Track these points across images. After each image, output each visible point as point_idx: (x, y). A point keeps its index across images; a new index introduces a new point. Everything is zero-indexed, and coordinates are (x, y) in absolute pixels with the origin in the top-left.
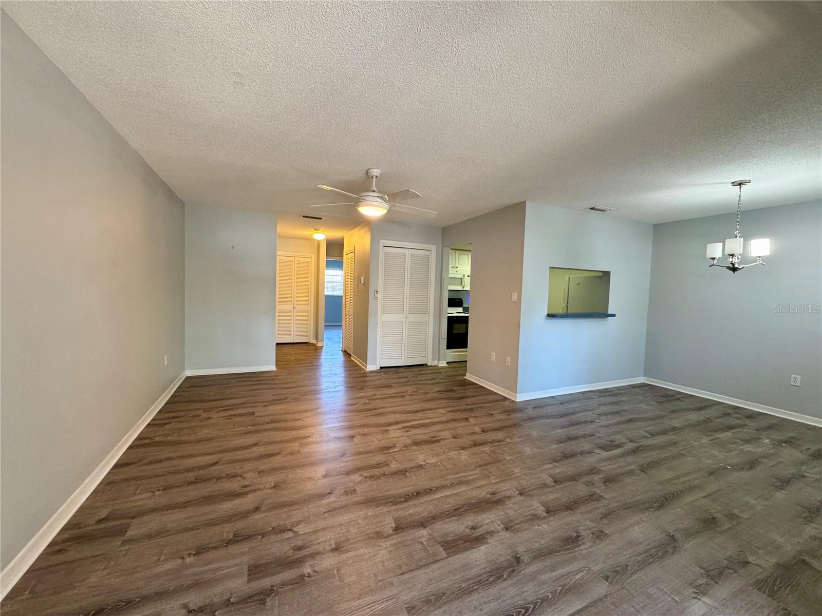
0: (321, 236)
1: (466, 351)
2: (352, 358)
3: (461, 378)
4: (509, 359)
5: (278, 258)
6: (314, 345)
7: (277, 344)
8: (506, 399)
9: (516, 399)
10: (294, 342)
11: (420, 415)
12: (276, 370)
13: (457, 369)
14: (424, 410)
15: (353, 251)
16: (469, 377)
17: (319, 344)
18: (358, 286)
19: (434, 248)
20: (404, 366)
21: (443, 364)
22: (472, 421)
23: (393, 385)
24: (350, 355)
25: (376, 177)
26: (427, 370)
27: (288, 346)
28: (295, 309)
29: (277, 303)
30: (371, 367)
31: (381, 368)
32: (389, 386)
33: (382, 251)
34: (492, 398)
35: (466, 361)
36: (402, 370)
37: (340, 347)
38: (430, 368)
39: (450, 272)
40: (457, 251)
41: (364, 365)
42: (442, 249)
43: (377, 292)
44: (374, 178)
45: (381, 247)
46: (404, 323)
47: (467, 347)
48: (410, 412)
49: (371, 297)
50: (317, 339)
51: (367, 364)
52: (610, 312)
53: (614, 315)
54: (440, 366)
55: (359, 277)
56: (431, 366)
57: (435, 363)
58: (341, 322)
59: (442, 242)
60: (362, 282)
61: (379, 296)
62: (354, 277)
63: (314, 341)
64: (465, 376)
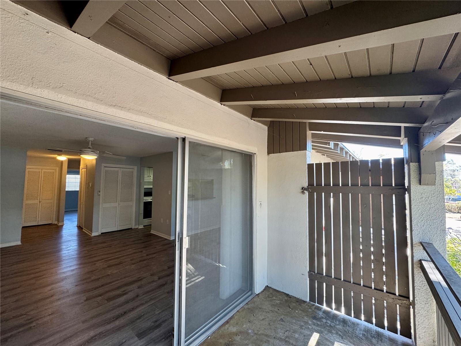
0: (63, 158)
1: (151, 219)
2: (83, 230)
3: (148, 233)
4: (168, 221)
5: (27, 170)
6: (56, 225)
7: (23, 227)
8: (166, 239)
9: (170, 239)
10: (39, 224)
11: (117, 254)
12: (21, 244)
13: (148, 229)
14: (120, 251)
15: (86, 167)
16: (152, 232)
17: (60, 224)
18: (88, 188)
19: (136, 168)
20: (117, 231)
21: (141, 227)
22: (144, 252)
23: (106, 242)
24: (82, 228)
25: (91, 141)
26: (131, 231)
27: (32, 227)
28: (40, 203)
29: (25, 199)
30: (94, 234)
31: (102, 233)
32: (104, 242)
33: (103, 170)
34: (160, 240)
35: (151, 225)
36: (116, 233)
37: (76, 224)
38: (133, 230)
39: (145, 179)
40: (150, 168)
41: (90, 233)
42: (140, 168)
43: (100, 191)
44: (90, 142)
45: (102, 168)
46: (118, 207)
47: (151, 218)
48: (112, 253)
49: (96, 194)
50: (58, 221)
51: (92, 232)
52: (214, 196)
53: (215, 198)
54: (139, 228)
55: (89, 183)
56: (134, 229)
57: (137, 227)
58: (77, 208)
59: (141, 164)
60: (91, 186)
61: (101, 193)
62: (86, 182)
63: (56, 223)
64: (150, 231)
